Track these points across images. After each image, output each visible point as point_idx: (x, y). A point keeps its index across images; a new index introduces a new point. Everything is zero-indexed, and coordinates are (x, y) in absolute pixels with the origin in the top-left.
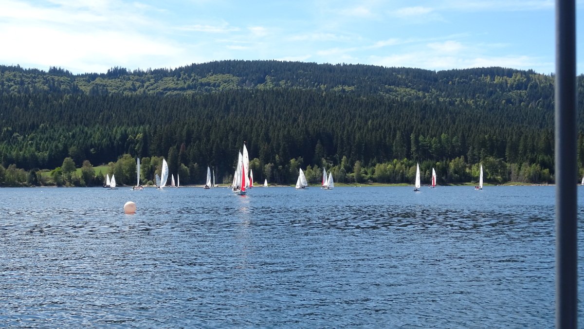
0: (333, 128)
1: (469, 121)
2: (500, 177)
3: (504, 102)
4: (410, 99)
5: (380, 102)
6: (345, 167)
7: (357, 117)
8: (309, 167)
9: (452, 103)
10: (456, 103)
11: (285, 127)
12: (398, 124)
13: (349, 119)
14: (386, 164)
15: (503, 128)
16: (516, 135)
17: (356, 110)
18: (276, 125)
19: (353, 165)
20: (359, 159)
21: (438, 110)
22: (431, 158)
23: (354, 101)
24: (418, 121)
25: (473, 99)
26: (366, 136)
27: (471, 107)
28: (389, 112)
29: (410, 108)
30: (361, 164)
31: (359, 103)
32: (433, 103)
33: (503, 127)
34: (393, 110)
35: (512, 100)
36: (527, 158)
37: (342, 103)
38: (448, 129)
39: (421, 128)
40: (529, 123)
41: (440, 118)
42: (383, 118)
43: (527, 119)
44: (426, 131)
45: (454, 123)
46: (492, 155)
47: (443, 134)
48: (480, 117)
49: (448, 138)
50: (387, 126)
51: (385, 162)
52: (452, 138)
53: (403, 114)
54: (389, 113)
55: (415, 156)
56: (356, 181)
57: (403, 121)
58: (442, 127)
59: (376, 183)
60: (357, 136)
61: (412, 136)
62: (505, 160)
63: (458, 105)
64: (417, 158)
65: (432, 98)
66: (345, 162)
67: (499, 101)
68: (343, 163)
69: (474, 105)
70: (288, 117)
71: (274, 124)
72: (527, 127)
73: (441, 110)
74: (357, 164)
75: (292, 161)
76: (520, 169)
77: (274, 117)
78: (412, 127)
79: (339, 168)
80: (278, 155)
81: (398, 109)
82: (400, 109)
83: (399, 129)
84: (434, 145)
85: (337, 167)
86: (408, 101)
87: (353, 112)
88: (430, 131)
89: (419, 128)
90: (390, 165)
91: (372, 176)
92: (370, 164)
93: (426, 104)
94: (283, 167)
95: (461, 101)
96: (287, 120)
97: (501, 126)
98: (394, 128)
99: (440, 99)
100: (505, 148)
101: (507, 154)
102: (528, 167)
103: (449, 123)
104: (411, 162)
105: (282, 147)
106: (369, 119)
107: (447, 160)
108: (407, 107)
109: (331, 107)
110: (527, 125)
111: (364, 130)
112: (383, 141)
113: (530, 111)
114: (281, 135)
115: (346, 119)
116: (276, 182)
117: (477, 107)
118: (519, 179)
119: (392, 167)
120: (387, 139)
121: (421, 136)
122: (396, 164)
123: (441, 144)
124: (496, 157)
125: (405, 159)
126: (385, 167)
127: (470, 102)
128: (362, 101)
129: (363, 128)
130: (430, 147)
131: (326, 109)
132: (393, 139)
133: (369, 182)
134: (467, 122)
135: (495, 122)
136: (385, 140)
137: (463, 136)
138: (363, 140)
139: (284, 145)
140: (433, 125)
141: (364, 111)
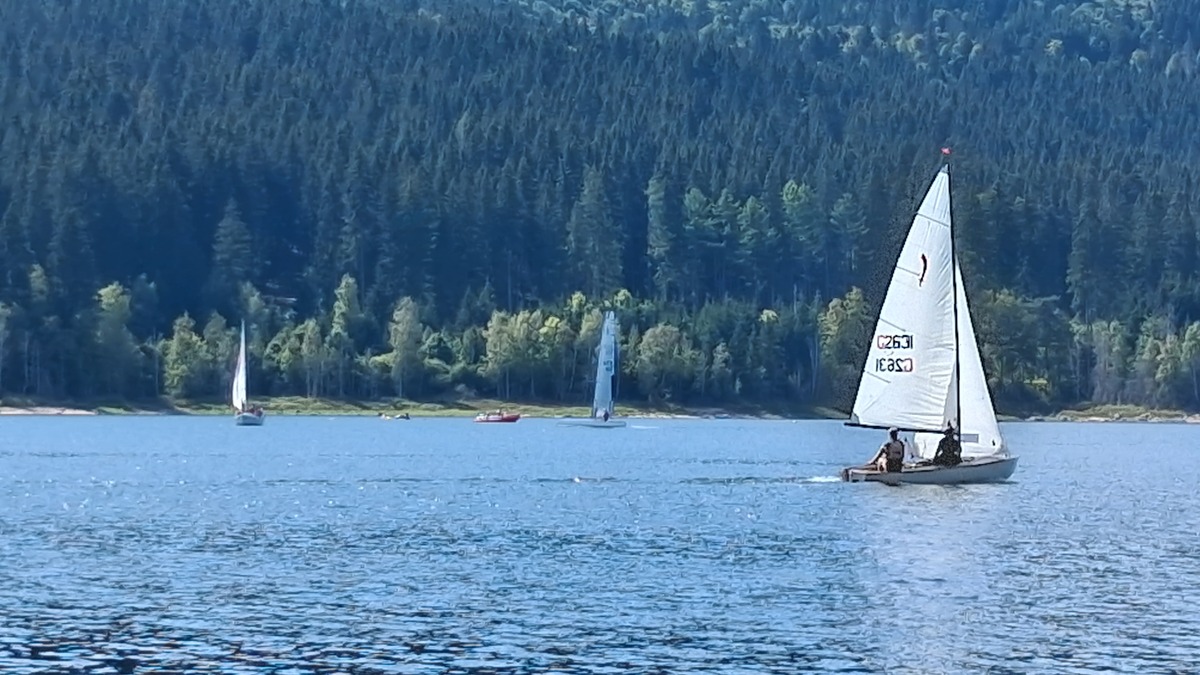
0: (294, 148)
1: (904, 127)
2: (1042, 381)
3: (1054, 45)
4: (641, 25)
5: (507, 36)
6: (349, 326)
7: (405, 101)
8: (183, 321)
9: (825, 48)
10: (846, 47)
11: (73, 140)
12: (590, 133)
13: (368, 108)
14: (537, 313)
15: (1054, 159)
16: (1113, 192)
17: (398, 67)
18: (34, 128)
19: (385, 317)
20: (415, 294)
21: (767, 76)
22: (739, 289)
23: (390, 27)
24: (679, 126)
25: (921, 31)
26: (443, 186)
27: (913, 66)
28: (547, 80)
29: (641, 62)
30: (421, 313)
31: (415, 37)
32: (741, 44)
33: (1053, 155)
34: (566, 76)
35: (1092, 39)
36: (1165, 299)
37: (336, 35)
38: (811, 159)
39: (692, 156)
40: (1167, 144)
41: (775, 110)
42: (520, 110)
43: (1160, 124)
44: (714, 167)
45: (838, 138)
46: (1006, 280)
47: (791, 184)
48: (949, 113)
49: (811, 204)
50: (541, 145)
51: (532, 306)
52: (830, 204)
53: (610, 90)
54: (549, 85)
55: (662, 278)
56: (399, 388)
57: (609, 123)
58: (786, 153)
59: (492, 402)
60: (407, 183)
61: (654, 192)
62: (1065, 303)
63: (854, 56)
64: (673, 290)
65: (736, 22)
66: (349, 306)
67: (1033, 41)
68: (340, 307)
69: (921, 58)
70: (88, 96)
71: (25, 122)
72: (1159, 158)
73: (779, 75)
74: (403, 316)
75: (108, 294)
76: (1131, 343)
77: (23, 91)
78: (655, 150)
79: (324, 331)
80: (43, 265)
81: (588, 68)
82: (595, 70)
83: (594, 158)
84: (751, 232)
85: (311, 324)
86: (630, 36)
87: (385, 78)
88: (732, 172)
89: (684, 155)
90: (553, 321)
91: (472, 367)
92: (462, 314)
93: (711, 49)
94: (66, 322)
95: (866, 39)
96: (84, 106)
97: (1043, 152)
98: (572, 153)
99: (771, 27)
100: (1066, 249)
101: (1073, 277)
102: (1170, 338)
103: (813, 135)
104: (646, 306)
105: (59, 229)
106: (459, 108)
107: (809, 301)
108: (628, 60)
109: (286, 52)
110: (1156, 152)
111: (435, 157)
112: (523, 211)
113: (1173, 88)
114: (56, 174)
115: (354, 106)
116: (30, 391)
117: (935, 65)
118: (1127, 390)
119: (563, 326)
120: (543, 201)
121: (695, 191)
122: (580, 315)
123: (780, 229)
124: (1027, 290)
125: (623, 294)
126: (532, 327)
127: (906, 42)
128: (428, 26)
129: (433, 148)
130: (733, 240)
131: (264, 59)
132: (569, 204)
133: (459, 395)
134: (895, 131)
135: (1019, 132)
136: (532, 207)
137: (879, 192)
138: (432, 206)
139: (71, 219)
140: (747, 141)
141: (435, 74)
